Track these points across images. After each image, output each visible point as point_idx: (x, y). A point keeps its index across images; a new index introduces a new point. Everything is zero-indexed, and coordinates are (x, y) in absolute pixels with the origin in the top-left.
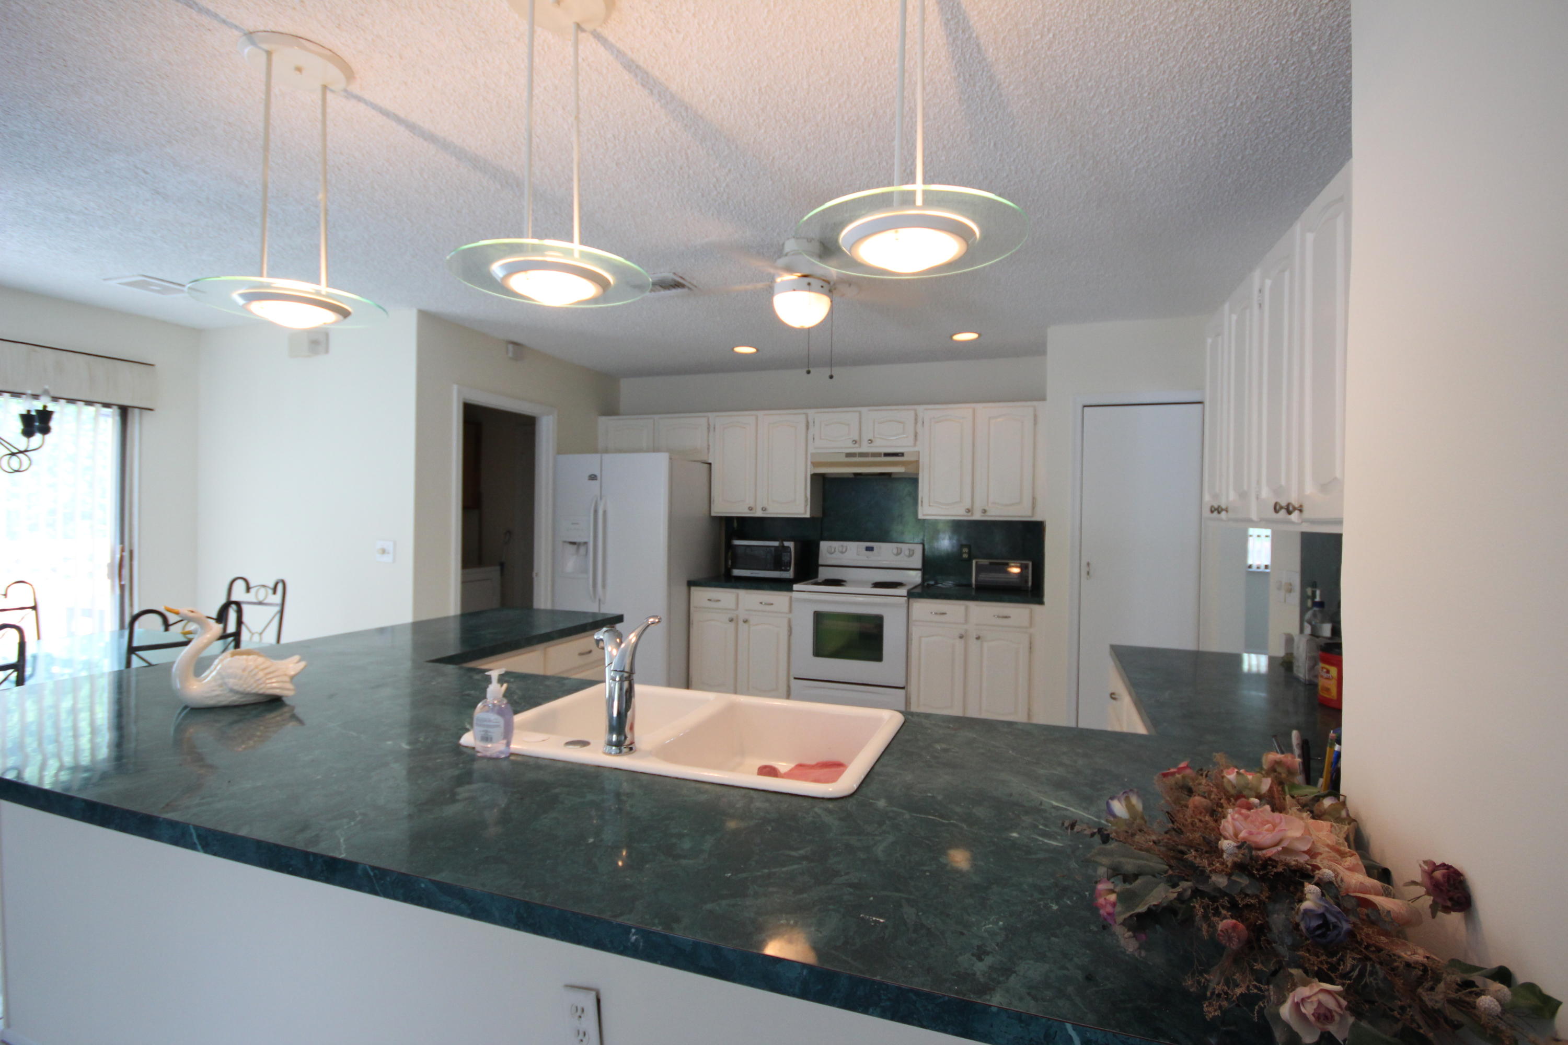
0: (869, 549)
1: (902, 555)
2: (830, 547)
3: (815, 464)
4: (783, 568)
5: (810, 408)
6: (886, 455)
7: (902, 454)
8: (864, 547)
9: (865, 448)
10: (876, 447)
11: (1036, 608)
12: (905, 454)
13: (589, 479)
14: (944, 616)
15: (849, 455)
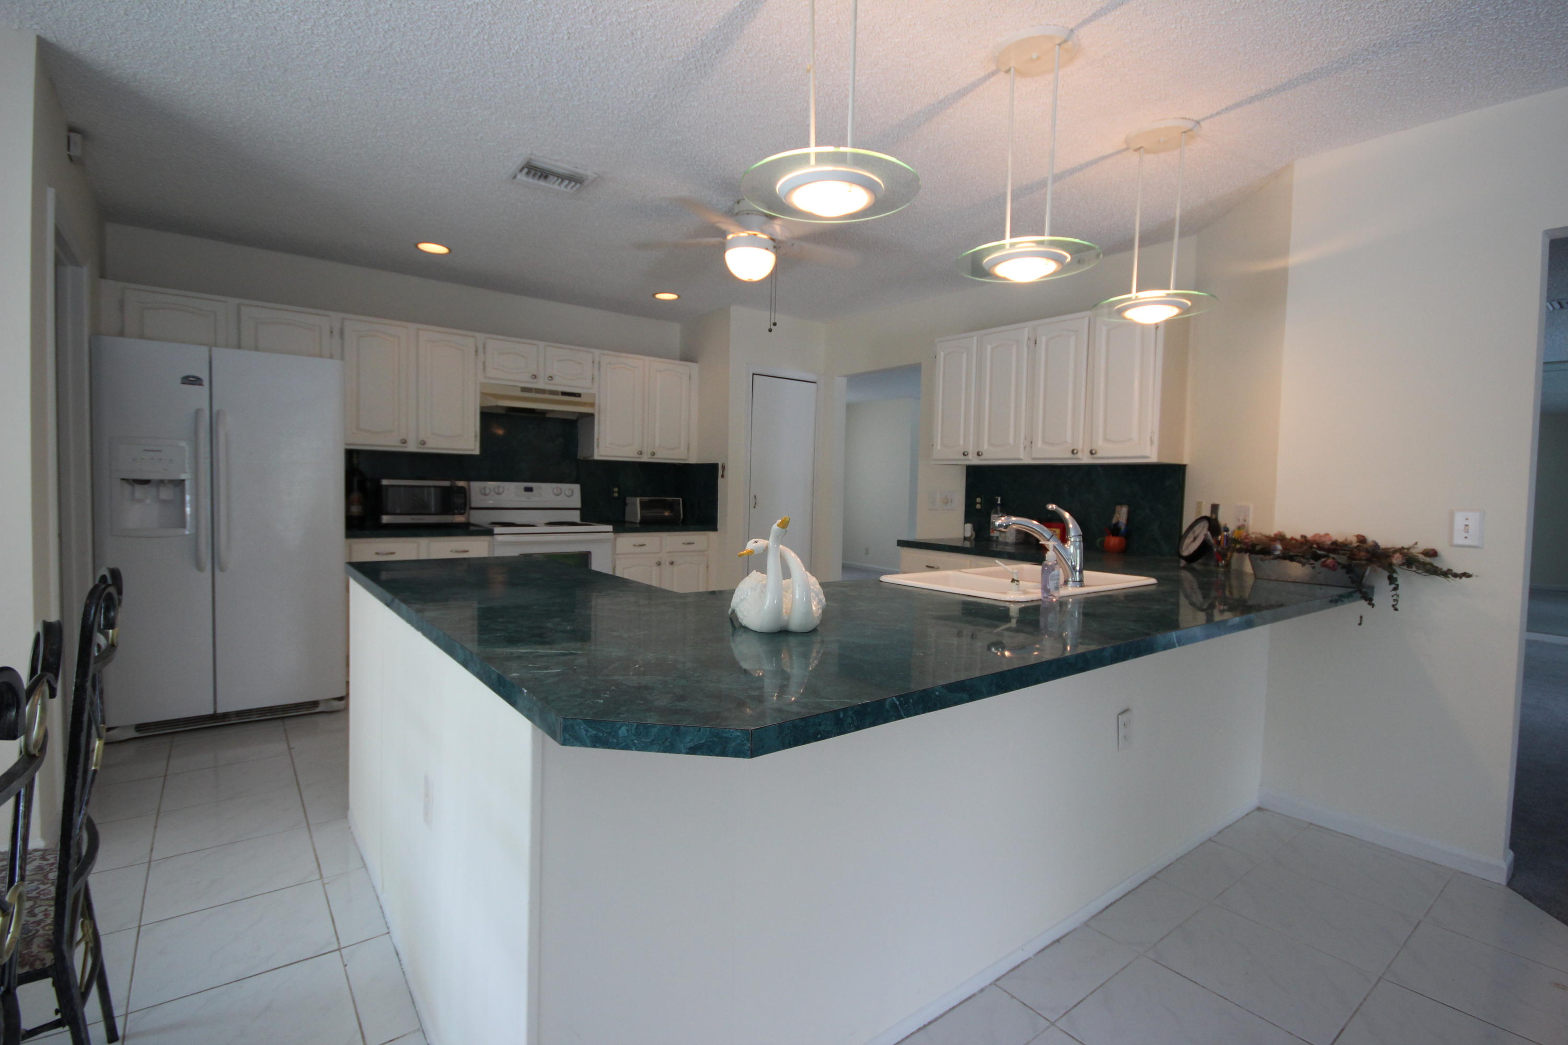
0: (529, 490)
1: (563, 495)
2: (485, 488)
3: (484, 395)
4: (456, 511)
5: (480, 331)
6: (564, 394)
7: (579, 395)
8: (523, 487)
9: (541, 385)
10: (556, 385)
11: (711, 534)
12: (582, 396)
13: (183, 383)
14: (643, 547)
15: (524, 389)
